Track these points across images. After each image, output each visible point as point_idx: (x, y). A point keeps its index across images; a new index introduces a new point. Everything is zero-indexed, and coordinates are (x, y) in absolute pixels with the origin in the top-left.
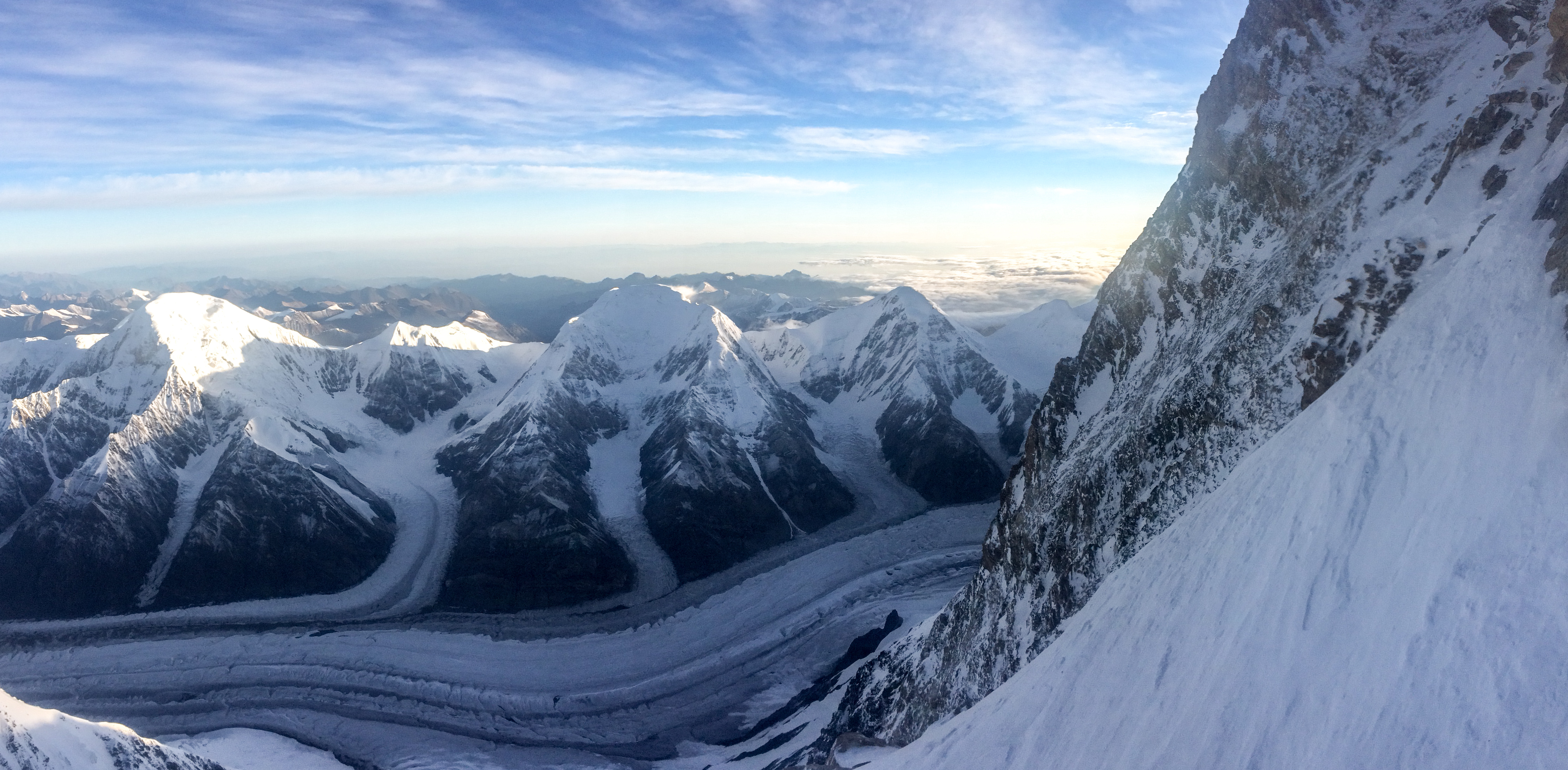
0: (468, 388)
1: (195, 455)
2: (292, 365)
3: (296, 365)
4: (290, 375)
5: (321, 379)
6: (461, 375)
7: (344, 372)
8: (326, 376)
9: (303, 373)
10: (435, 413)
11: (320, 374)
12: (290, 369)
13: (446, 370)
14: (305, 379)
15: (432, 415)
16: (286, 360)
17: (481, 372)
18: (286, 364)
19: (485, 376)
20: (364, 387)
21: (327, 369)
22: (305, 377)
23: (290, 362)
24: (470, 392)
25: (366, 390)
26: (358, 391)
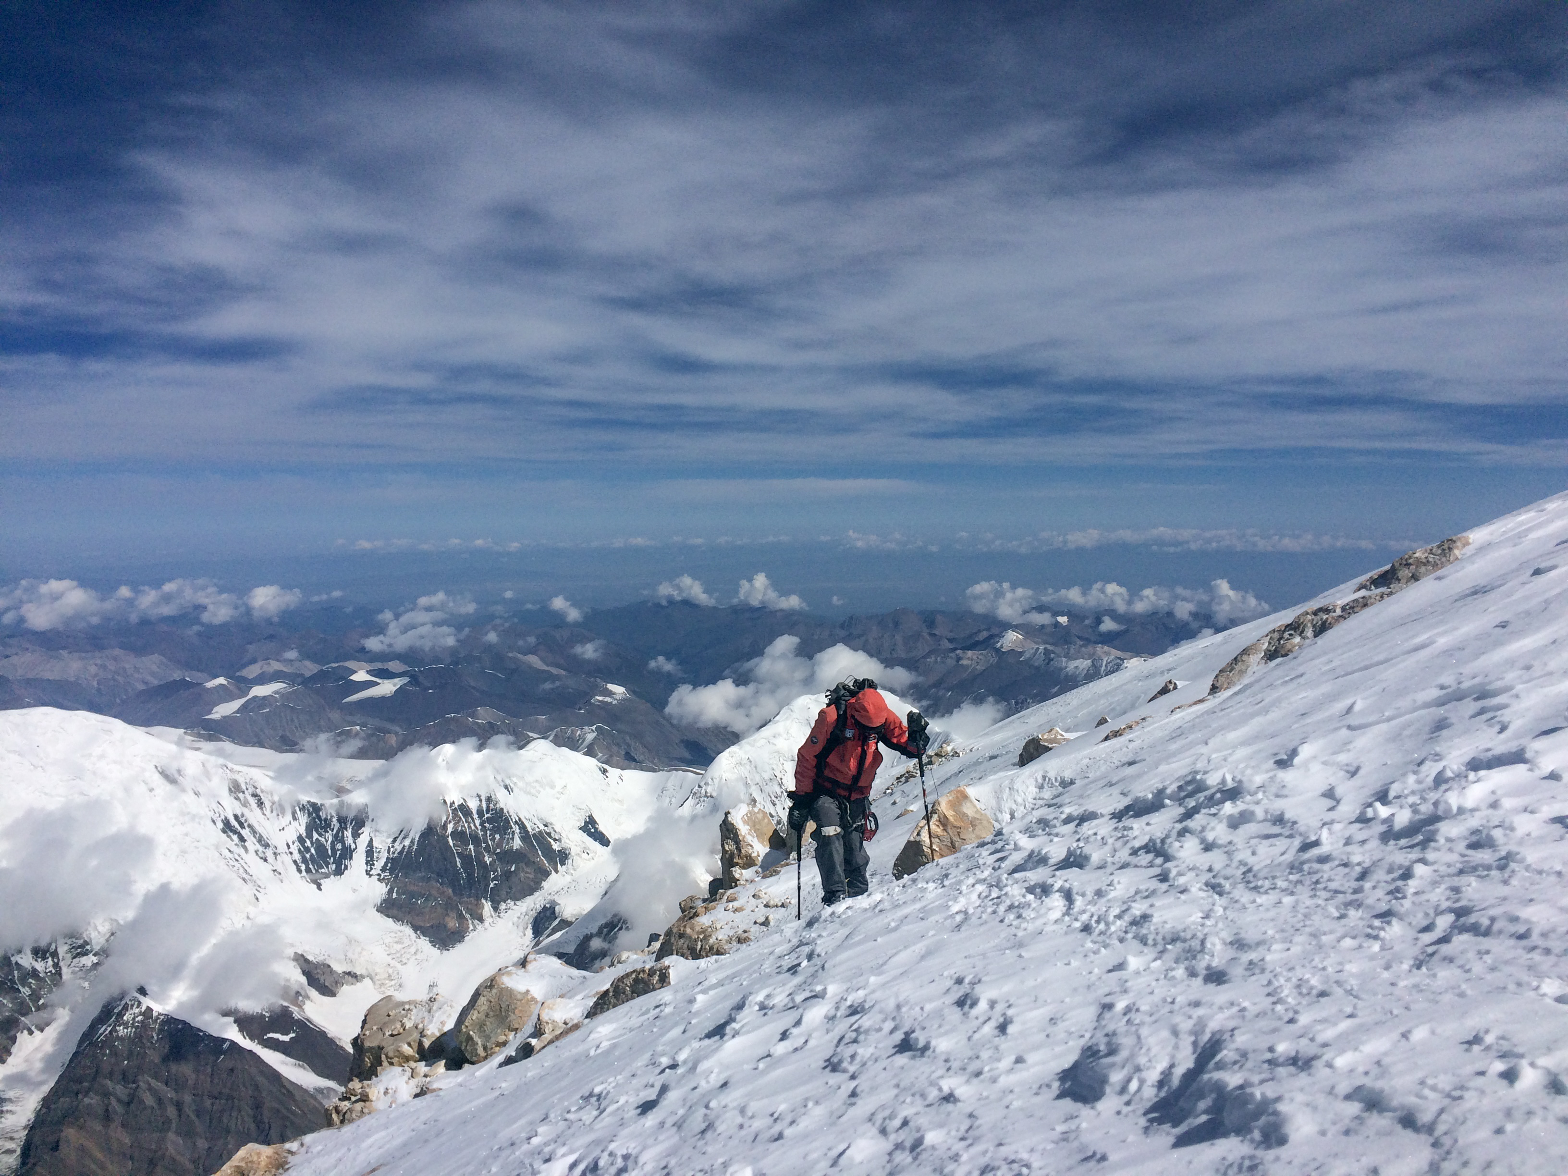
0: (563, 857)
1: (31, 1033)
2: (245, 833)
3: (254, 832)
4: (242, 851)
5: (297, 856)
6: (549, 834)
7: (342, 841)
8: (307, 850)
9: (267, 846)
10: (503, 906)
11: (294, 848)
12: (242, 839)
13: (522, 827)
14: (270, 858)
15: (496, 909)
16: (234, 823)
17: (584, 829)
18: (235, 832)
19: (590, 835)
20: (379, 865)
21: (309, 836)
22: (269, 853)
23: (241, 825)
24: (563, 863)
25: (383, 869)
26: (368, 873)
